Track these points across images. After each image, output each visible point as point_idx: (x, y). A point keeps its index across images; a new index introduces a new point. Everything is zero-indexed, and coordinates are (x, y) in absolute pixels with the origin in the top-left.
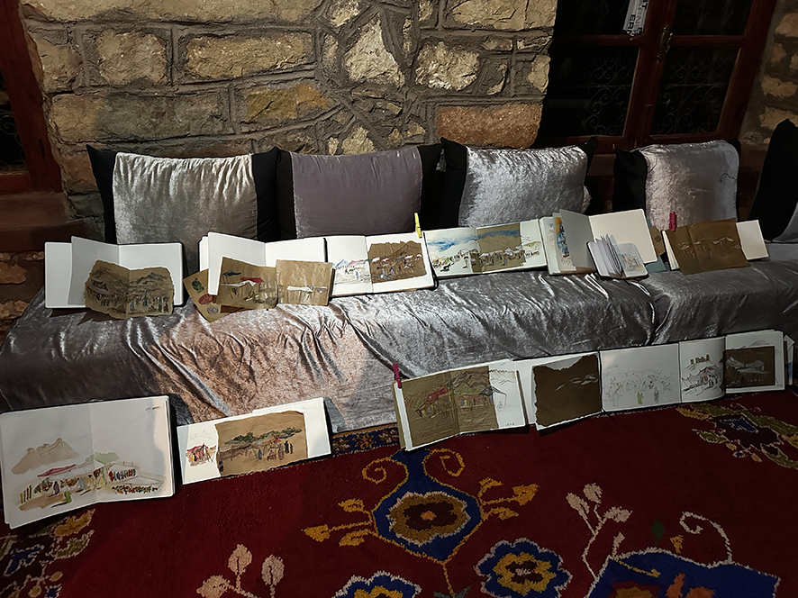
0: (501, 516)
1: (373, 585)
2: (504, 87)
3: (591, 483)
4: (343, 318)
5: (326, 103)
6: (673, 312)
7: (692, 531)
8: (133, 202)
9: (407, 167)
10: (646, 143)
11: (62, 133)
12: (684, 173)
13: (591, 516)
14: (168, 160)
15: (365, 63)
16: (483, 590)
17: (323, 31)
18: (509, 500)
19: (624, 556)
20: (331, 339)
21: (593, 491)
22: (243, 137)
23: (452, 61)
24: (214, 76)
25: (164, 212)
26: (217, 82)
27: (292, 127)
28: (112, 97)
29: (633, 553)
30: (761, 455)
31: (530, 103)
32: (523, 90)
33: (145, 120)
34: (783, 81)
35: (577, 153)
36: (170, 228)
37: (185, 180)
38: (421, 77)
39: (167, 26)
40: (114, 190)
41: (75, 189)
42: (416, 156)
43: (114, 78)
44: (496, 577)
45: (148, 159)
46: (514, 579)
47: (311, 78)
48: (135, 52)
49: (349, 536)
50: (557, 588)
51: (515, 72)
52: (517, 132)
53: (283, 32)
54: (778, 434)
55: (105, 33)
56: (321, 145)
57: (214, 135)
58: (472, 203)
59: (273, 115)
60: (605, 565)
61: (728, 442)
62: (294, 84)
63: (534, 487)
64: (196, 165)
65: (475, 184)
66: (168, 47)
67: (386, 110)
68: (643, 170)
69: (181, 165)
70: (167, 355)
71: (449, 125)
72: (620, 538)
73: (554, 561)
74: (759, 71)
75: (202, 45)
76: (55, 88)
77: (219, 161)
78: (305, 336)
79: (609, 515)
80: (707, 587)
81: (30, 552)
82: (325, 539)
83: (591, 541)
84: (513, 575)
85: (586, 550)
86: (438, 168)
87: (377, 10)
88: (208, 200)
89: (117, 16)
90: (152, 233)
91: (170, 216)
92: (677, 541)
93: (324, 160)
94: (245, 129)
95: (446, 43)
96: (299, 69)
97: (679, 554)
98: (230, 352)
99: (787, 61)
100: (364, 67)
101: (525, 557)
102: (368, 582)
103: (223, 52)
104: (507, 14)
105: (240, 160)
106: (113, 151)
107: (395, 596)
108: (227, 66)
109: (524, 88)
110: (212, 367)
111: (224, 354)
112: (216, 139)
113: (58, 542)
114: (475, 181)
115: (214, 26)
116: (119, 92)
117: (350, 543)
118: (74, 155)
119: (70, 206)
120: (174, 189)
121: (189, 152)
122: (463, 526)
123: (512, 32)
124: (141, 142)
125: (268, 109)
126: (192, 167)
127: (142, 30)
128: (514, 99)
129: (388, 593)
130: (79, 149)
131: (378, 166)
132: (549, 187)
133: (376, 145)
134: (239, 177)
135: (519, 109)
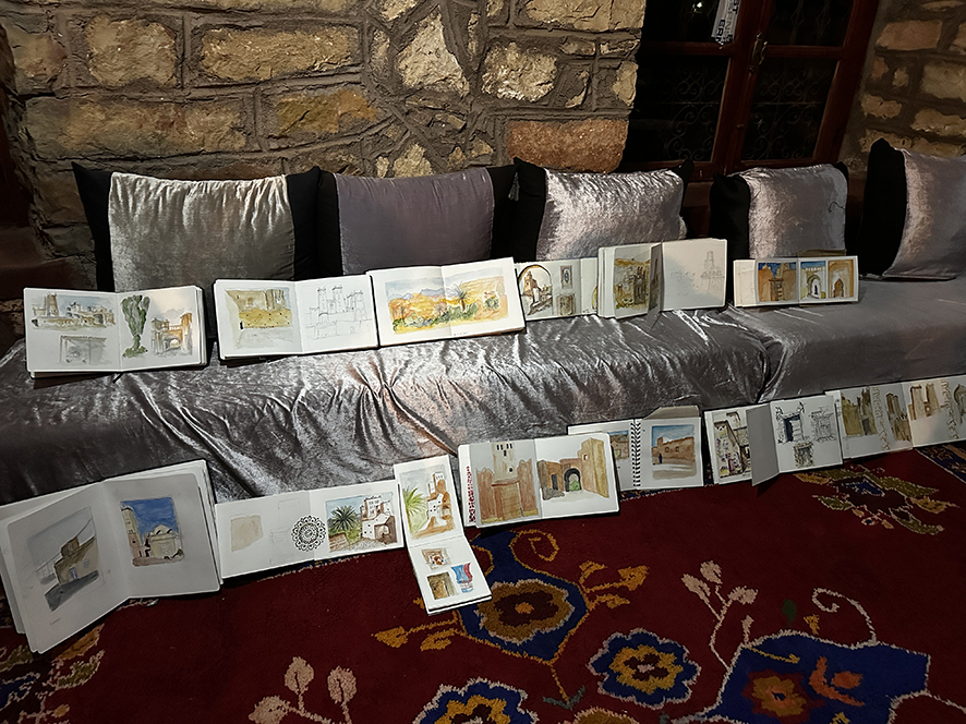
0: (609, 604)
1: (469, 694)
2: (585, 98)
3: (707, 561)
5: (373, 114)
7: (828, 610)
8: (136, 235)
9: (476, 193)
10: (745, 168)
11: (38, 147)
12: (791, 201)
13: (713, 598)
14: (178, 183)
15: (422, 65)
16: (601, 691)
17: (372, 26)
18: (616, 585)
19: (758, 642)
21: (711, 570)
22: (271, 154)
23: (525, 66)
24: (236, 78)
25: (177, 247)
26: (239, 85)
27: (333, 144)
28: (106, 101)
29: (766, 637)
30: (891, 521)
31: (615, 118)
32: (607, 103)
33: (147, 132)
34: (885, 100)
35: (671, 178)
36: (184, 267)
37: (202, 207)
38: (488, 84)
39: (178, 14)
40: (110, 220)
41: (55, 219)
42: (486, 179)
43: (108, 77)
44: (614, 675)
45: (153, 181)
46: (635, 677)
47: (356, 83)
48: (136, 44)
49: (431, 638)
50: (685, 683)
51: (598, 81)
52: (599, 153)
53: (323, 25)
54: (906, 497)
55: (97, 19)
56: (367, 165)
57: (235, 153)
58: (553, 236)
59: (308, 128)
60: (737, 654)
61: (854, 508)
62: (335, 90)
63: (643, 569)
64: (215, 189)
65: (556, 213)
66: (178, 40)
67: (447, 123)
68: (745, 198)
69: (196, 188)
70: (192, 424)
71: (521, 144)
72: (748, 622)
73: (679, 652)
74: (859, 87)
75: (222, 39)
76: (30, 88)
77: (244, 184)
79: (733, 596)
80: (853, 672)
81: (22, 682)
82: (402, 644)
83: (717, 628)
84: (633, 672)
85: (713, 637)
87: (438, 2)
88: (232, 231)
90: (161, 273)
91: (185, 252)
92: (813, 621)
93: (375, 184)
94: (274, 145)
95: (518, 44)
96: (340, 72)
97: (816, 636)
98: (271, 418)
99: (890, 76)
100: (420, 71)
101: (643, 651)
102: (461, 692)
103: (248, 48)
104: (589, 11)
105: (271, 182)
106: (107, 170)
107: (498, 706)
108: (252, 65)
109: (608, 101)
110: (249, 439)
111: (264, 422)
112: (237, 157)
113: (58, 667)
114: (556, 210)
115: (237, 15)
116: (112, 96)
117: (434, 647)
118: (54, 175)
119: (44, 243)
120: (189, 218)
121: (204, 173)
122: (567, 619)
123: (595, 33)
124: (142, 160)
125: (303, 121)
126: (211, 191)
127: (145, 17)
128: (596, 113)
129: (488, 703)
130: (60, 168)
131: (440, 192)
132: (641, 218)
133: (434, 167)
134: (271, 203)
135: (602, 126)
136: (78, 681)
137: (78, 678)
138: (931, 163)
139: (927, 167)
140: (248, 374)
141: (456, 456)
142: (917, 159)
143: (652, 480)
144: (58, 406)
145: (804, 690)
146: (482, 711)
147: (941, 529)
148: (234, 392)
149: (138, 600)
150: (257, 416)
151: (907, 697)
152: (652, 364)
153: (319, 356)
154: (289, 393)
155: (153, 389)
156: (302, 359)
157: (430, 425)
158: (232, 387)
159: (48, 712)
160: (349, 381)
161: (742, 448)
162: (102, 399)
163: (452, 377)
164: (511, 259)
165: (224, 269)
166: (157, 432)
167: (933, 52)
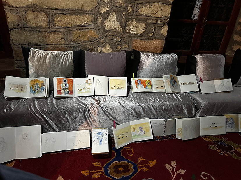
0: (144, 170)
2: (153, 34)
3: (173, 160)
4: (98, 104)
5: (97, 36)
6: (202, 107)
7: (204, 178)
8: (35, 64)
9: (122, 57)
11: (14, 41)
12: (208, 64)
13: (173, 172)
14: (47, 51)
17: (97, 14)
18: (147, 165)
20: (94, 110)
21: (174, 163)
22: (71, 45)
23: (137, 25)
24: (63, 26)
25: (44, 68)
26: (63, 28)
27: (86, 43)
28: (30, 31)
30: (228, 154)
31: (161, 39)
32: (159, 35)
33: (40, 39)
34: (240, 36)
35: (175, 56)
36: (46, 73)
37: (51, 58)
38: (127, 30)
39: (49, 10)
40: (29, 60)
41: (18, 59)
42: (125, 54)
43: (31, 25)
45: (40, 51)
47: (93, 28)
48: (38, 17)
49: (95, 175)
51: (157, 30)
52: (157, 48)
53: (85, 14)
54: (233, 147)
55: (29, 11)
56: (95, 49)
57: (62, 44)
58: (142, 70)
59: (80, 39)
61: (218, 149)
62: (88, 30)
63: (155, 161)
64: (55, 54)
65: (142, 64)
66: (48, 17)
67: (116, 39)
68: (195, 62)
69: (50, 53)
70: (41, 113)
71: (136, 45)
75: (59, 17)
76: (12, 27)
77: (63, 52)
78: (86, 109)
79: (178, 172)
82: (87, 175)
86: (132, 58)
87: (115, 9)
88: (58, 65)
89: (32, 6)
90: (40, 74)
91: (46, 69)
94: (72, 43)
95: (136, 20)
96: (89, 25)
98: (61, 113)
100: (110, 26)
103: (66, 19)
104: (155, 12)
105: (69, 53)
106: (30, 48)
108: (67, 23)
109: (160, 35)
110: (56, 118)
111: (59, 114)
112: (62, 45)
115: (63, 11)
116: (33, 30)
117: (96, 177)
118: (17, 48)
120: (48, 61)
121: (53, 49)
122: (132, 173)
123: (157, 17)
124: (39, 45)
125: (79, 37)
127: (40, 11)
128: (156, 38)
130: (19, 47)
131: (112, 57)
132: (165, 66)
133: (113, 50)
134: (68, 58)
135: (158, 41)
150: (58, 112)
165: (55, 74)
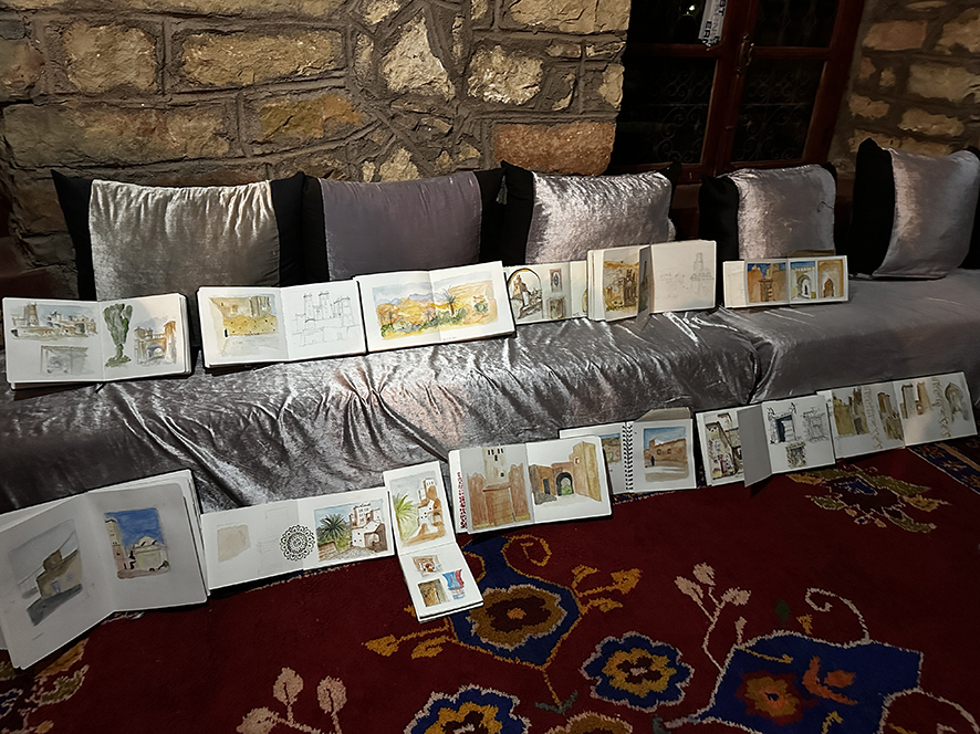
0: (602, 608)
1: (459, 702)
2: (571, 101)
3: (700, 563)
5: (358, 119)
6: (777, 362)
7: (821, 609)
8: (118, 243)
9: (463, 197)
10: (733, 169)
11: (17, 155)
12: (779, 201)
13: (706, 600)
14: (160, 190)
15: (407, 69)
16: (594, 695)
17: (355, 30)
18: (609, 588)
19: (751, 643)
21: (704, 572)
22: (255, 160)
23: (510, 69)
24: (218, 84)
25: (160, 254)
26: (221, 90)
27: (318, 148)
28: (85, 108)
29: (759, 638)
30: (884, 520)
31: (602, 121)
32: (594, 106)
33: (129, 136)
34: (873, 100)
35: (659, 180)
36: (168, 274)
37: (185, 214)
38: (474, 88)
39: (158, 19)
40: (91, 227)
41: (36, 228)
42: (473, 183)
43: (87, 84)
44: (607, 679)
45: (135, 188)
46: (627, 680)
47: (341, 88)
48: (115, 51)
49: (422, 646)
50: (678, 685)
51: (584, 83)
52: (587, 156)
53: (306, 29)
54: (898, 495)
55: (75, 25)
56: (353, 170)
57: (218, 159)
58: (542, 239)
59: (293, 133)
60: (731, 655)
61: (847, 508)
62: (320, 94)
63: (636, 572)
64: (198, 195)
65: (544, 217)
66: (158, 45)
67: (432, 127)
68: (734, 200)
69: (178, 195)
70: (176, 433)
71: (508, 147)
72: (741, 623)
73: (672, 655)
74: (846, 88)
75: (203, 44)
76: (7, 96)
77: (227, 190)
79: (727, 598)
80: (846, 670)
81: (4, 698)
82: (393, 653)
83: (710, 629)
84: (626, 675)
85: (706, 639)
87: (422, 5)
88: (216, 238)
89: (90, 4)
90: (144, 281)
91: (168, 260)
93: (360, 188)
94: (258, 151)
95: (503, 47)
96: (324, 76)
97: (809, 636)
98: (256, 426)
99: (877, 76)
100: (405, 75)
101: (636, 654)
102: (453, 699)
103: (230, 53)
104: (574, 14)
105: (255, 188)
106: (87, 178)
107: (489, 712)
108: (235, 70)
109: (596, 103)
110: (234, 447)
111: (250, 430)
112: (220, 163)
113: (41, 683)
114: (544, 213)
115: (217, 20)
116: (93, 102)
117: (426, 654)
118: (34, 184)
119: (24, 253)
120: (172, 225)
121: (186, 179)
122: (559, 623)
123: (581, 35)
124: (123, 167)
125: (287, 126)
126: (194, 197)
127: (124, 23)
128: (583, 116)
129: (480, 709)
130: (39, 176)
131: (427, 195)
132: (630, 221)
133: (421, 171)
134: (255, 209)
135: (589, 129)
136: (61, 697)
137: (62, 692)
138: (918, 162)
139: (913, 166)
140: (234, 382)
141: (447, 461)
142: (903, 158)
143: (644, 482)
144: (39, 418)
145: (798, 690)
146: (474, 718)
147: (933, 526)
148: (219, 400)
149: (124, 613)
150: (242, 424)
151: (899, 694)
152: (643, 366)
153: (306, 363)
154: (276, 401)
155: (136, 399)
156: (288, 366)
157: (419, 431)
158: (217, 395)
159: (31, 729)
160: (336, 388)
161: (734, 449)
162: (84, 410)
163: (441, 383)
164: (500, 262)
165: (208, 277)
166: (140, 441)
167: (918, 52)
